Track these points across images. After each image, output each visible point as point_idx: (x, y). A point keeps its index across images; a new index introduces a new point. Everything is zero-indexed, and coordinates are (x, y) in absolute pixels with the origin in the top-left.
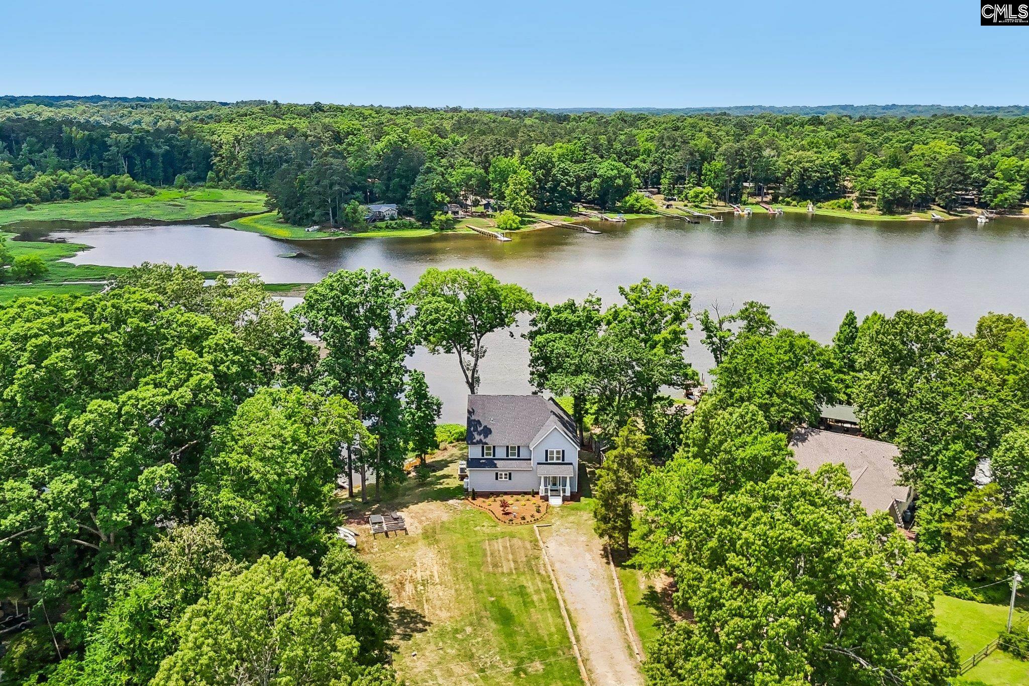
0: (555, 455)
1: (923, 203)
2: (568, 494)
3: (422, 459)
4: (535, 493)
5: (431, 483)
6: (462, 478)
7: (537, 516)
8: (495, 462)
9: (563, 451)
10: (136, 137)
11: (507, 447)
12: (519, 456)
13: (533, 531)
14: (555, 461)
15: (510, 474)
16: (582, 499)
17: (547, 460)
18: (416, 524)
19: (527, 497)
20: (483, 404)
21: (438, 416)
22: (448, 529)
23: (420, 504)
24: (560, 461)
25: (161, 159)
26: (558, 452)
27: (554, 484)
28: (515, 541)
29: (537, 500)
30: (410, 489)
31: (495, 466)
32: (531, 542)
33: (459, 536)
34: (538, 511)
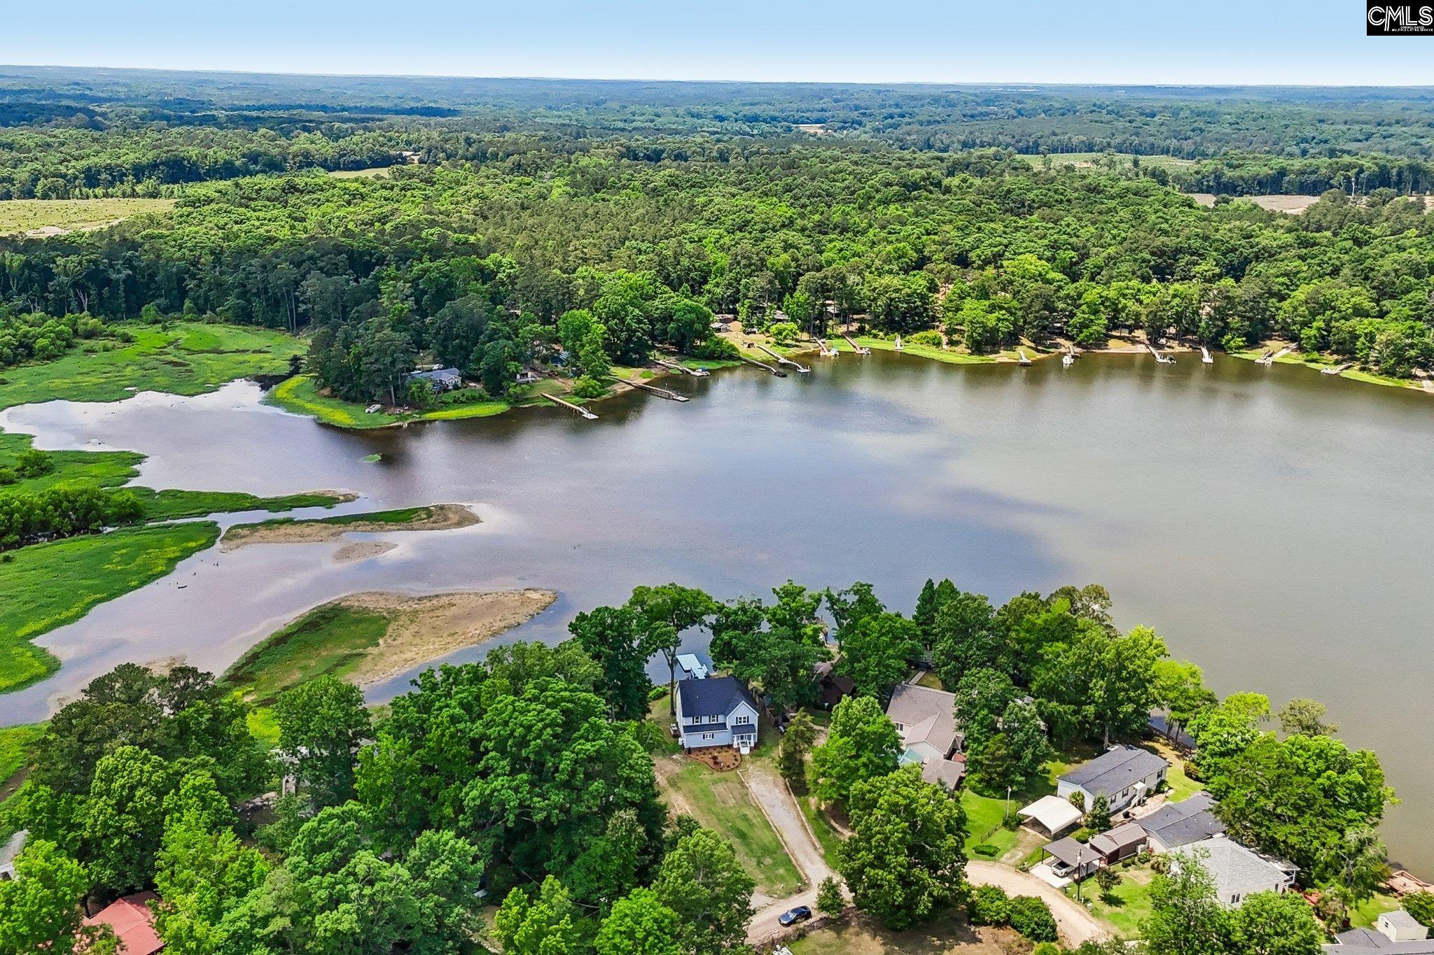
0: (743, 720)
1: (1012, 341)
4: (731, 746)
7: (737, 762)
9: (747, 716)
10: (89, 261)
11: (710, 716)
12: (717, 721)
13: (738, 775)
14: (742, 724)
15: (713, 735)
16: (761, 747)
17: (737, 723)
22: (683, 779)
24: (746, 724)
25: (122, 287)
26: (744, 717)
27: (742, 739)
28: (729, 783)
32: (739, 783)
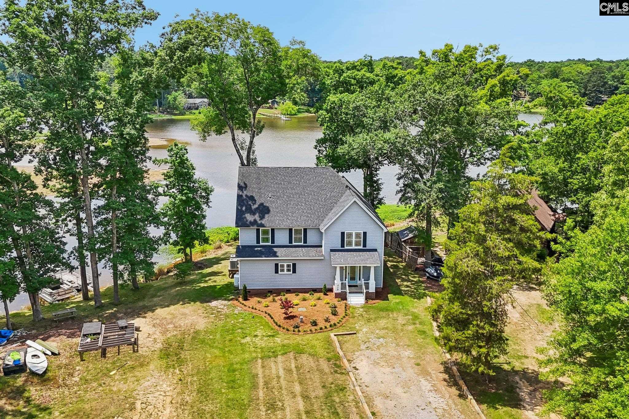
0: (354, 239)
2: (372, 289)
3: (186, 255)
4: (328, 291)
5: (193, 282)
6: (233, 273)
7: (334, 320)
8: (275, 249)
9: (365, 234)
11: (291, 230)
12: (305, 242)
13: (329, 342)
14: (354, 247)
15: (294, 265)
16: (390, 296)
17: (343, 245)
18: (158, 336)
19: (317, 295)
20: (258, 178)
21: (207, 203)
22: (203, 342)
23: (172, 307)
24: (361, 247)
26: (358, 235)
27: (353, 278)
28: (304, 359)
29: (330, 298)
30: (165, 289)
31: (275, 254)
32: (329, 360)
33: (217, 352)
34: (335, 314)
